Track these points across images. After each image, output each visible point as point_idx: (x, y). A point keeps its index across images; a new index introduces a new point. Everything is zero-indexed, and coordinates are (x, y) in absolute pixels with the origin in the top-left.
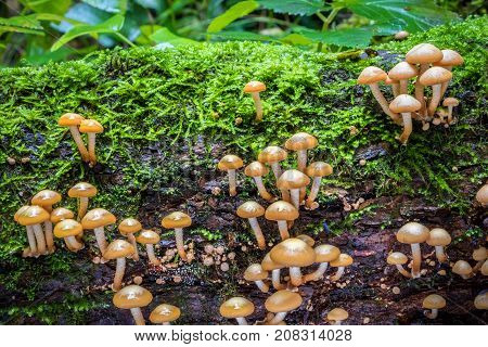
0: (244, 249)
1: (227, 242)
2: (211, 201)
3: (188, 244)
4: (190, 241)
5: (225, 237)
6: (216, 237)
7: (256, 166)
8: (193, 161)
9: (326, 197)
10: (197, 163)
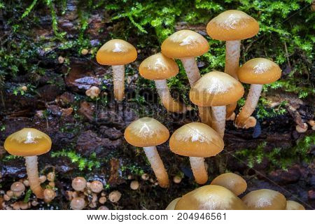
0: (135, 186)
1: (108, 173)
2: (84, 107)
3: (46, 173)
4: (50, 170)
5: (106, 166)
6: (91, 164)
7: (156, 63)
8: (58, 41)
9: (270, 110)
10: (64, 45)
